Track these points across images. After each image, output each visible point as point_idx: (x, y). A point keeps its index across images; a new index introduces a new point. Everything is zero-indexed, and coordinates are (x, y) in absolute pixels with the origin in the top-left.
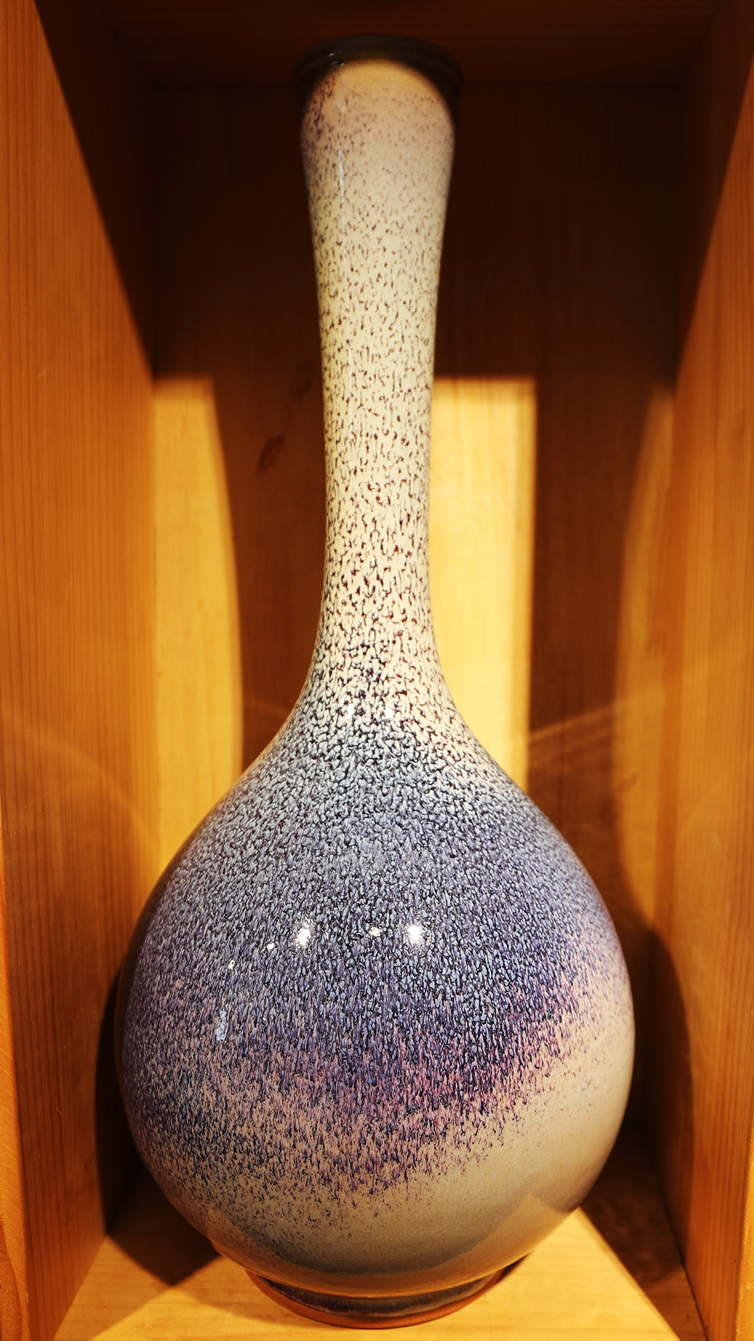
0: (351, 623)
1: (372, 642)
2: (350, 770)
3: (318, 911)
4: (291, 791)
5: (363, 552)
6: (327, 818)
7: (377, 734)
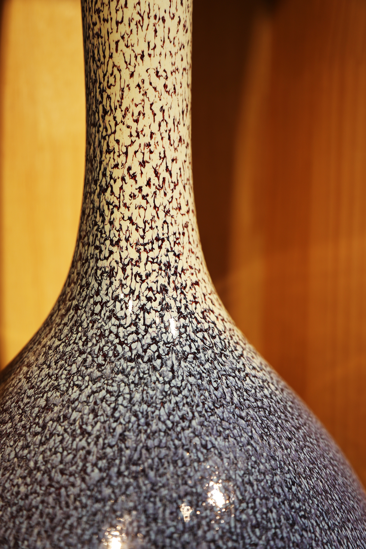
0: (143, 217)
1: (166, 235)
2: (175, 367)
3: (206, 528)
4: (116, 400)
5: (152, 142)
6: (173, 423)
7: (188, 328)
